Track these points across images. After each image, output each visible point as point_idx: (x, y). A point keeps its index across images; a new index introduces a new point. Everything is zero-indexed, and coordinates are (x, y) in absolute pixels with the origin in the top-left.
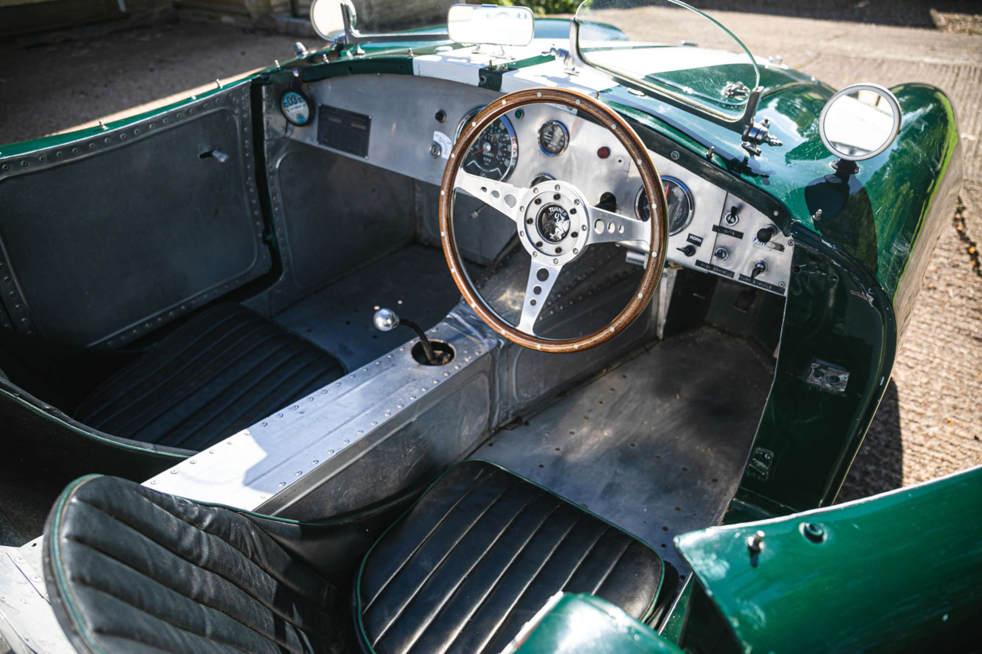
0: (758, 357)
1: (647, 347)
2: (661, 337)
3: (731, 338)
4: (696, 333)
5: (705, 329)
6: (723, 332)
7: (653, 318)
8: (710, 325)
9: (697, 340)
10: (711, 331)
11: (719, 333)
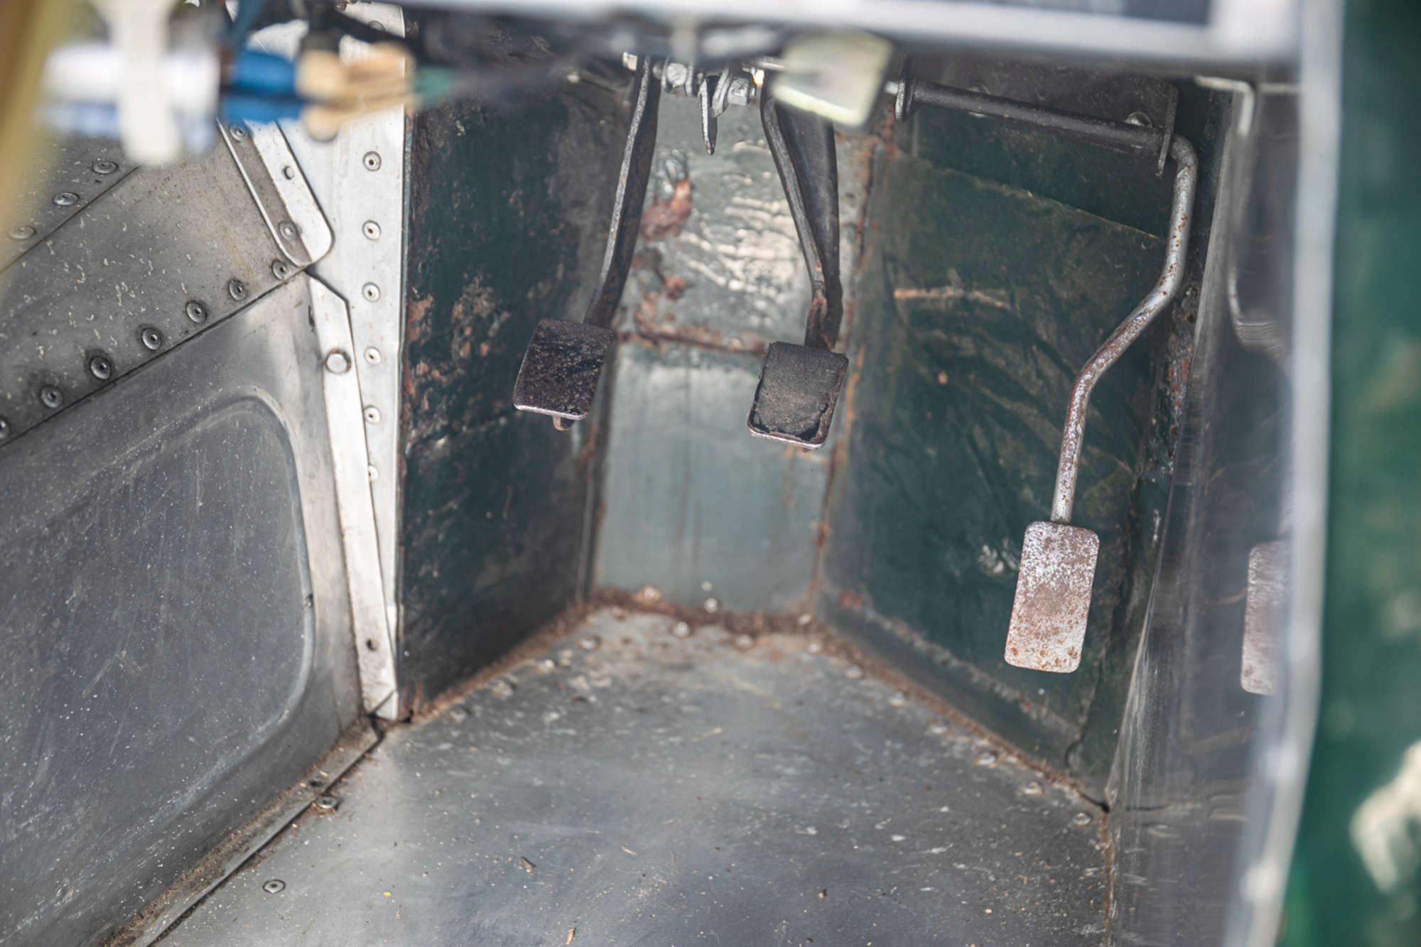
0: (897, 701)
1: (326, 775)
2: (391, 711)
3: (744, 641)
4: (566, 656)
5: (604, 621)
6: (695, 618)
7: (328, 612)
8: (624, 601)
9: (580, 683)
10: (639, 627)
11: (682, 628)
